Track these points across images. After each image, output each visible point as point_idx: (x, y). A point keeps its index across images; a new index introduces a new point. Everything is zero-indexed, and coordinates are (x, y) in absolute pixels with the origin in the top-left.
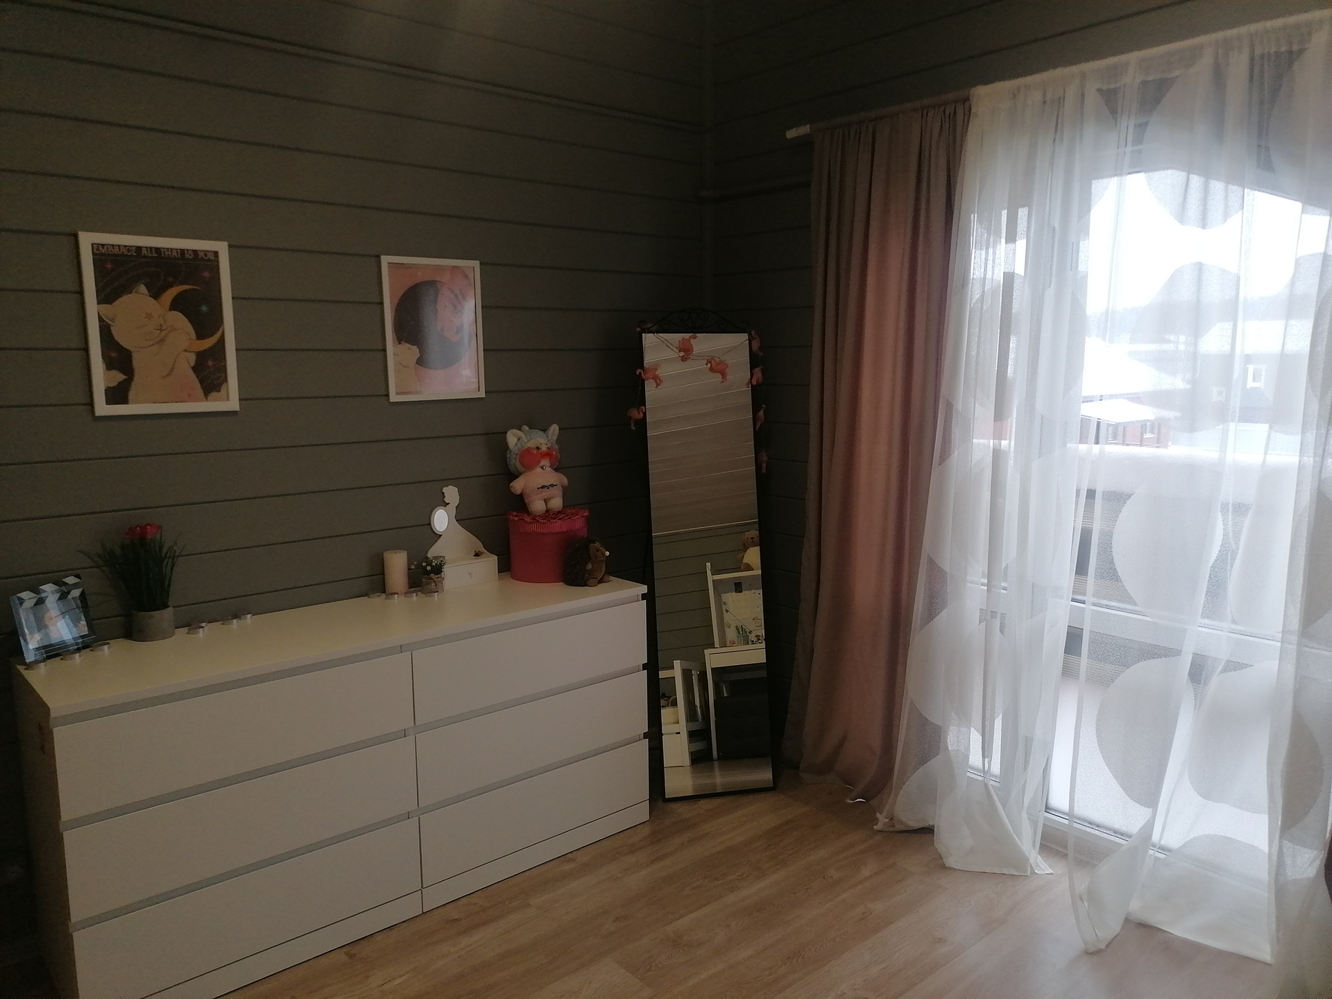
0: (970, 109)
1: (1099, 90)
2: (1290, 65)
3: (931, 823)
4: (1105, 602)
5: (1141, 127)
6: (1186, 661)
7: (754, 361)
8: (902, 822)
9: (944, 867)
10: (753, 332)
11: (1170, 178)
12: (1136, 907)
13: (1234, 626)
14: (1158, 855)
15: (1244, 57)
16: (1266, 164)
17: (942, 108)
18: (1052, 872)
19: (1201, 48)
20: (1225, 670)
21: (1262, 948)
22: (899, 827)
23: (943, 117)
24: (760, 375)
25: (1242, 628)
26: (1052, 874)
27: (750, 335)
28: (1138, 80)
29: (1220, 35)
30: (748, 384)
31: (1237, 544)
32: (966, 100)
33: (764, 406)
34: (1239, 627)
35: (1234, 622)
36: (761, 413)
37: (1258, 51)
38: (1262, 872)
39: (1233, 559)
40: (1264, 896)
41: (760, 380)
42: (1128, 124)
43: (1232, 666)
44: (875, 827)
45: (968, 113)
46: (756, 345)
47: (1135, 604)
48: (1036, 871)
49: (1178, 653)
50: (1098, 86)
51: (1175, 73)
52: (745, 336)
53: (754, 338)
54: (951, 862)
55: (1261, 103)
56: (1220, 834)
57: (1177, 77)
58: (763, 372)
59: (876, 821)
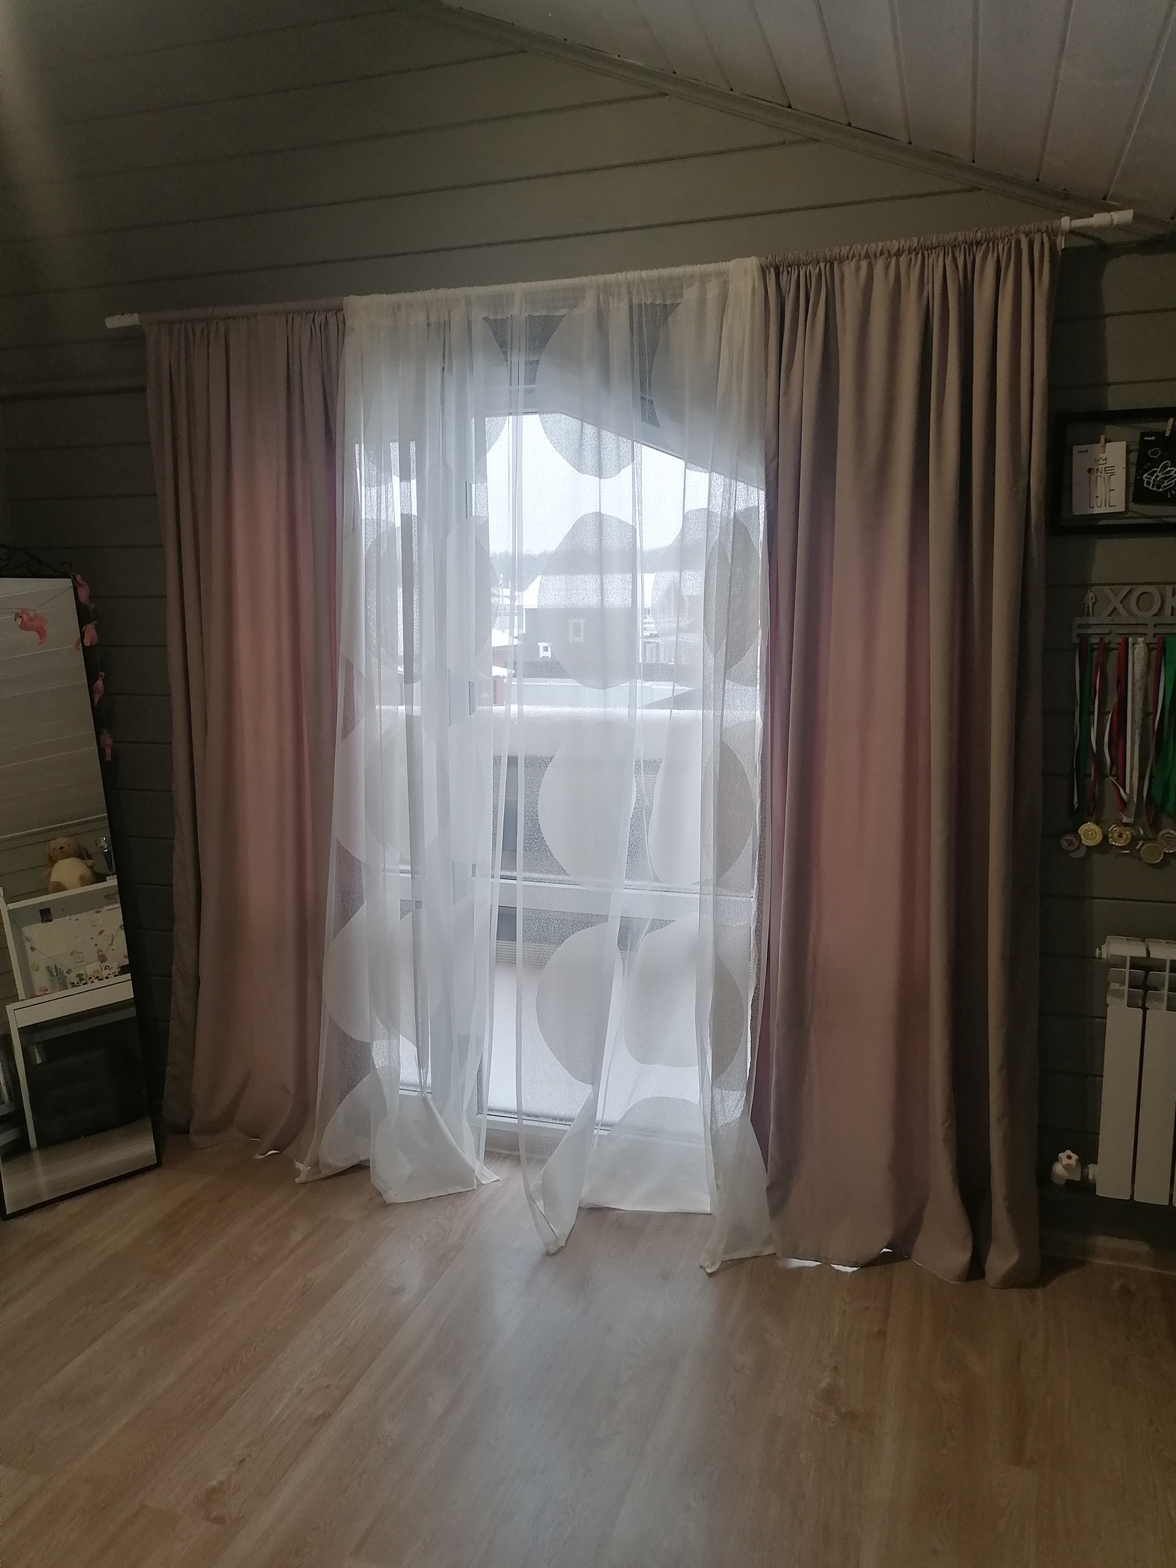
0: (344, 322)
1: (486, 319)
2: (666, 319)
3: (362, 1158)
4: (536, 875)
5: (533, 365)
6: (615, 926)
7: (84, 616)
8: (329, 1166)
9: (385, 1205)
10: (78, 577)
11: (565, 422)
12: (588, 1194)
13: (656, 884)
14: (601, 1132)
15: (624, 305)
16: (650, 417)
17: (311, 316)
18: (498, 1178)
19: (583, 288)
20: (651, 929)
21: (703, 1201)
22: (326, 1172)
23: (312, 325)
24: (94, 633)
25: (666, 886)
26: (498, 1180)
27: (74, 581)
28: (525, 314)
29: (601, 278)
30: (77, 645)
31: (651, 801)
32: (339, 310)
33: (102, 673)
34: (662, 885)
35: (657, 879)
36: (100, 683)
37: (635, 301)
38: (697, 1126)
39: (649, 816)
40: (702, 1149)
41: (95, 641)
42: (519, 360)
43: (658, 924)
44: (297, 1180)
45: (342, 328)
46: (84, 594)
47: (565, 873)
48: (483, 1182)
49: (604, 918)
50: (484, 315)
51: (561, 312)
52: (67, 582)
53: (81, 585)
54: (393, 1196)
55: (642, 355)
56: (656, 1096)
57: (563, 316)
58: (97, 629)
59: (297, 1173)
